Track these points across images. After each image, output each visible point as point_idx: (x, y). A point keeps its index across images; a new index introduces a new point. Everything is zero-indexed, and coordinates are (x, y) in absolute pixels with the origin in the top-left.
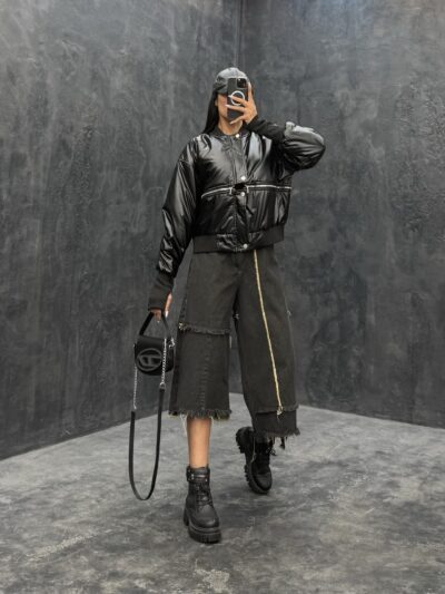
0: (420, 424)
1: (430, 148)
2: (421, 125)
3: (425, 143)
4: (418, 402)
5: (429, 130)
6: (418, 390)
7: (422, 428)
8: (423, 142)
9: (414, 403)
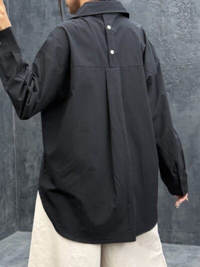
0: (177, 243)
1: (179, 25)
2: (170, 6)
3: (173, 21)
4: (175, 227)
5: (176, 10)
6: (174, 218)
7: (178, 246)
8: (172, 20)
9: (171, 228)
